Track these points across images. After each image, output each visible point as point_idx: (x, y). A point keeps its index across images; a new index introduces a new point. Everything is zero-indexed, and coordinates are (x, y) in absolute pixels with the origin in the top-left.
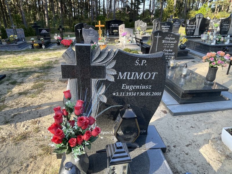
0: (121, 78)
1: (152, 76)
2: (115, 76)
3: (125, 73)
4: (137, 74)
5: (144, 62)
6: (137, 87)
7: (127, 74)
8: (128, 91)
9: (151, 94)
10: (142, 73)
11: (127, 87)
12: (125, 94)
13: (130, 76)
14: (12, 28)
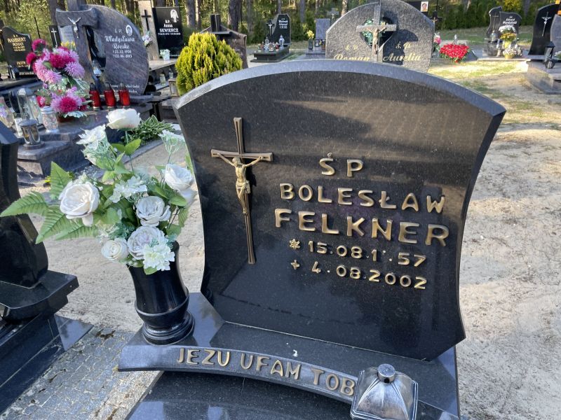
14: (330, 17)
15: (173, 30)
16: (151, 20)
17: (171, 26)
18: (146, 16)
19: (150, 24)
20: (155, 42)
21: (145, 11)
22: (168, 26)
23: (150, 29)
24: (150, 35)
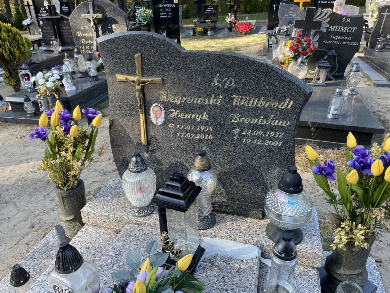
0: (331, 30)
1: (353, 30)
2: (328, 29)
3: (334, 27)
4: (342, 27)
5: (348, 19)
6: (341, 37)
7: (336, 28)
8: (334, 40)
9: (351, 43)
10: (346, 28)
11: (334, 37)
12: (332, 42)
13: (338, 29)
15: (46, 14)
16: (32, 8)
20: (36, 22)
21: (28, 2)
22: (43, 12)
24: (31, 18)
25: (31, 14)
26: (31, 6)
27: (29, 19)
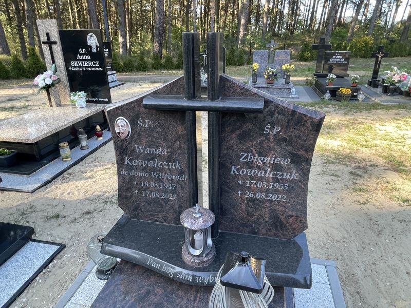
15: (90, 64)
16: (57, 49)
17: (89, 57)
18: (50, 43)
19: (55, 55)
20: (65, 79)
21: (48, 34)
22: (85, 57)
23: (56, 60)
24: (56, 71)
25: (54, 62)
26: (55, 43)
27: (49, 72)
